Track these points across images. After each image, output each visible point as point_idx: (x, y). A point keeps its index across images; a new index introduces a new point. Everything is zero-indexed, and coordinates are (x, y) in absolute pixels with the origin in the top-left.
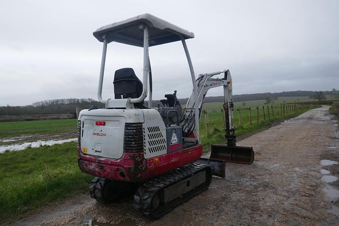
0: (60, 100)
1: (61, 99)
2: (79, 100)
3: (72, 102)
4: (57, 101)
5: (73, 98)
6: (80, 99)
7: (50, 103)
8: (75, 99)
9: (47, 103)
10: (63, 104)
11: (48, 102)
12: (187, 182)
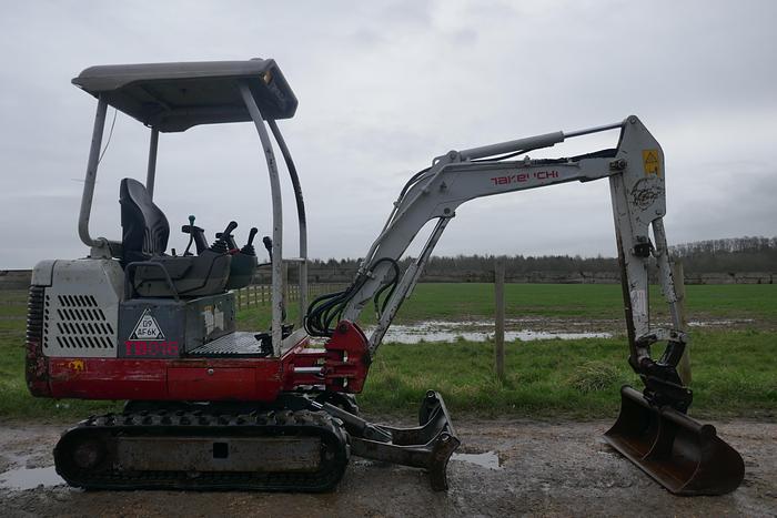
0: (716, 242)
1: (719, 239)
2: (767, 240)
3: (750, 245)
4: (709, 245)
5: (751, 237)
6: (770, 238)
7: (692, 251)
8: (755, 239)
9: (683, 250)
10: (723, 252)
11: (686, 247)
12: (216, 445)
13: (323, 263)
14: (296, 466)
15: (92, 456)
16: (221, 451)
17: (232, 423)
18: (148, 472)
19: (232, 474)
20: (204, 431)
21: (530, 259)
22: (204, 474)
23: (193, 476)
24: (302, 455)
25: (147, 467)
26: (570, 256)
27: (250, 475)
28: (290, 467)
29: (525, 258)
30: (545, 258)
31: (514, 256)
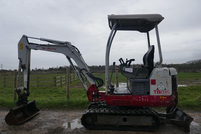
12: (123, 118)
13: (98, 67)
14: (145, 124)
15: (91, 120)
16: (125, 120)
17: (129, 113)
18: (105, 125)
19: (128, 126)
20: (121, 114)
22: (120, 126)
23: (117, 126)
24: (147, 121)
25: (105, 123)
27: (132, 126)
28: (144, 125)
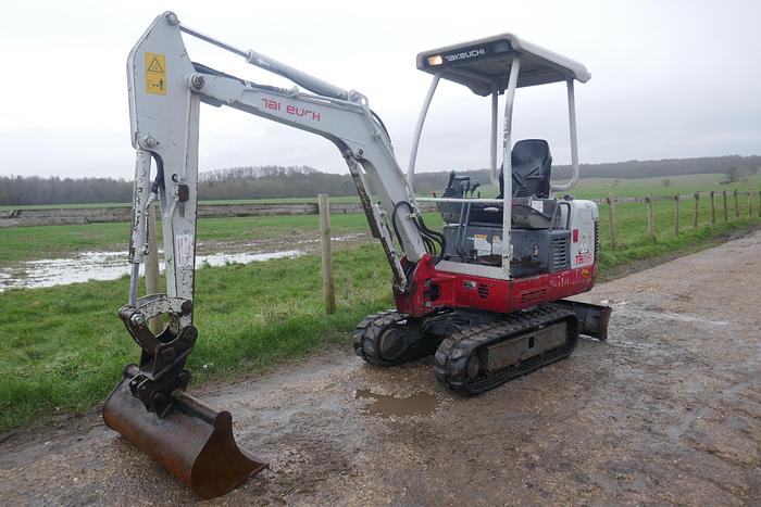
0: (246, 169)
2: (283, 169)
3: (271, 172)
4: (240, 171)
5: (272, 165)
6: (286, 167)
7: (226, 176)
9: (219, 176)
10: (251, 178)
11: (222, 172)
21: (68, 181)
24: (561, 335)
26: (113, 178)
29: (62, 179)
30: (86, 180)
31: (47, 177)
